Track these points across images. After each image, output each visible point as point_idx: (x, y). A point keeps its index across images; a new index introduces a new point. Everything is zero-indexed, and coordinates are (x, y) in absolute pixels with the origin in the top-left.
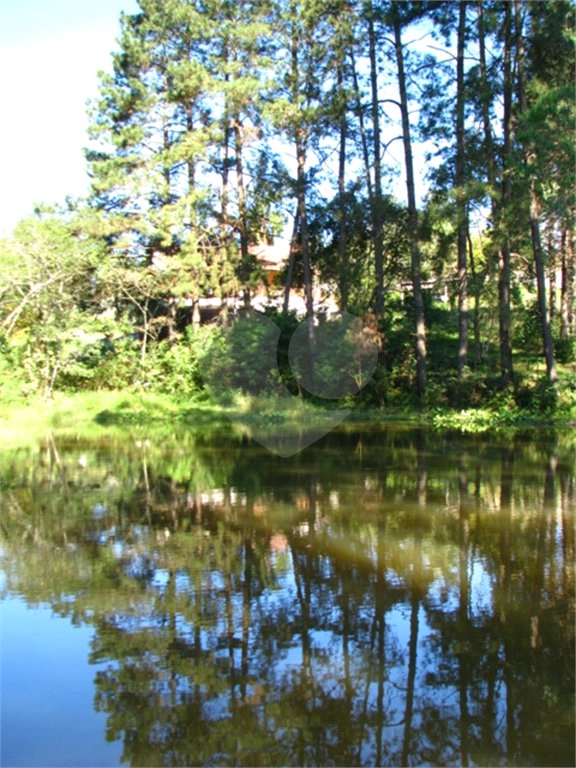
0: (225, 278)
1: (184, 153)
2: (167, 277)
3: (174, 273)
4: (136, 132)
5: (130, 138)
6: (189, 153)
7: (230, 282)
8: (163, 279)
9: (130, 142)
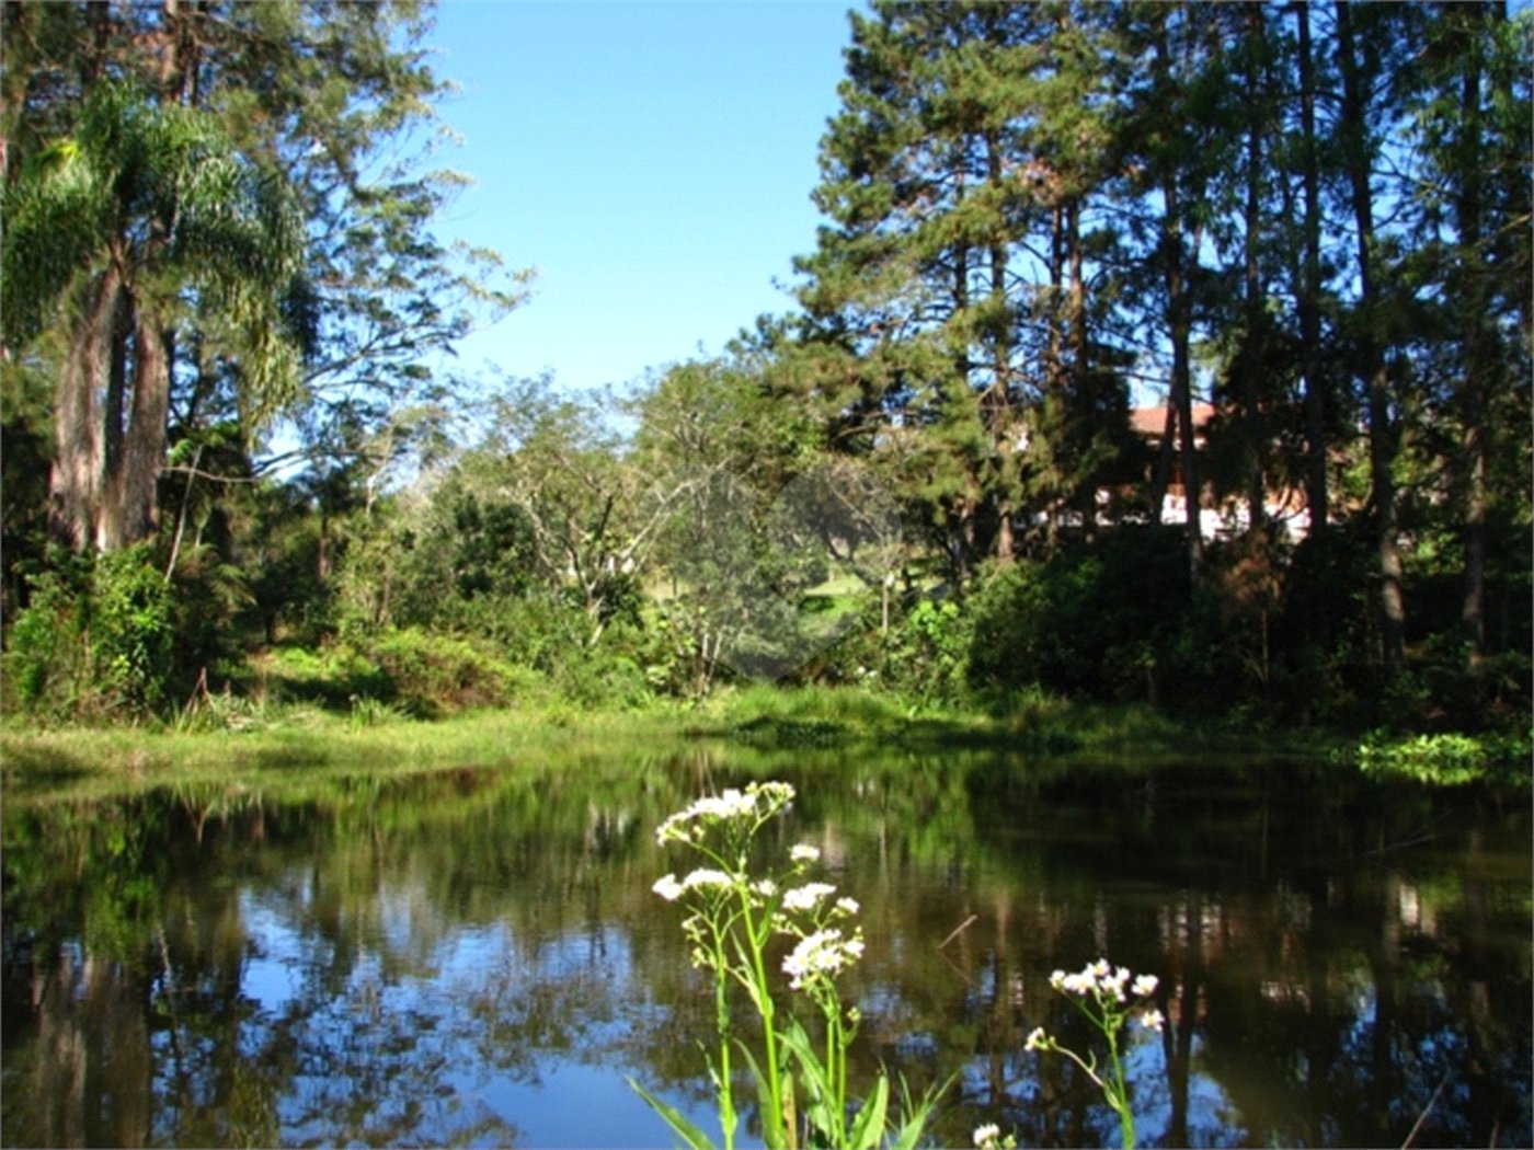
0: (1034, 468)
1: (953, 227)
2: (918, 466)
3: (930, 459)
4: (873, 194)
5: (862, 205)
6: (963, 226)
7: (1042, 475)
8: (909, 470)
9: (866, 212)
